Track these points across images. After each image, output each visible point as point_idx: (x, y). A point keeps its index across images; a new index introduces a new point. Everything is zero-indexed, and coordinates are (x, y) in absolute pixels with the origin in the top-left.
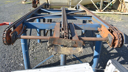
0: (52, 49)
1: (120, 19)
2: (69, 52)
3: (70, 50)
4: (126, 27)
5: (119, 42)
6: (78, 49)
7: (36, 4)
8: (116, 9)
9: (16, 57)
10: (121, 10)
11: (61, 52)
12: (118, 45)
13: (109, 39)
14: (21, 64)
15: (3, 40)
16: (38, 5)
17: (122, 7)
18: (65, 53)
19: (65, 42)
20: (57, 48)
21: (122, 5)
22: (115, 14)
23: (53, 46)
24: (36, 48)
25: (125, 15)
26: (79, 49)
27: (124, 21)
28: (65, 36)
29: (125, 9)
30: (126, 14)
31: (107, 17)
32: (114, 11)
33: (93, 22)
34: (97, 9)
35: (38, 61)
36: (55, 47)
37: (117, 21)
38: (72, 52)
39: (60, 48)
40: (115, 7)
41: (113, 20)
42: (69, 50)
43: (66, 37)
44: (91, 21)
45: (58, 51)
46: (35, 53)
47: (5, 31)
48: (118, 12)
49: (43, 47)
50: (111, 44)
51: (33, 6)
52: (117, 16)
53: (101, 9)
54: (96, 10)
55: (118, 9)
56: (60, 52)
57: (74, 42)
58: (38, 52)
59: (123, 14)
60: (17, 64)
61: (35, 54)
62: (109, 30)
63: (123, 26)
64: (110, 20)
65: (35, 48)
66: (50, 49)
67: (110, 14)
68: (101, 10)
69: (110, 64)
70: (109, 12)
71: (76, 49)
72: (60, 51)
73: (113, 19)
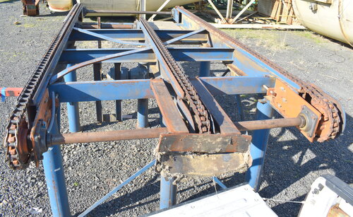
0: (170, 168)
1: (282, 45)
2: (216, 169)
3: (217, 163)
4: (300, 66)
5: (334, 127)
6: (238, 157)
7: (36, 3)
8: (266, 13)
9: (11, 188)
10: (280, 17)
11: (195, 172)
12: (331, 135)
13: (308, 121)
14: (36, 209)
15: (10, 155)
16: (40, 5)
17: (283, 11)
18: (205, 172)
19: (203, 143)
20: (181, 161)
21: (282, 4)
22: (267, 29)
23: (170, 157)
24: (69, 151)
25: (290, 32)
26: (241, 158)
27: (292, 48)
28: (202, 126)
29: (291, 14)
30: (292, 30)
31: (247, 39)
32: (262, 22)
33: (236, 65)
34: (217, 16)
35: (87, 190)
36: (175, 160)
37: (274, 48)
38: (222, 169)
39: (188, 159)
40: (263, 9)
41: (265, 46)
42: (212, 163)
43: (204, 129)
44: (231, 62)
45: (186, 171)
46: (69, 165)
47: (13, 127)
48: (273, 23)
49: (91, 145)
50: (312, 134)
51: (25, 11)
52: (272, 34)
53: (229, 18)
54: (216, 20)
55: (273, 16)
56: (192, 173)
57: (227, 140)
58: (78, 161)
59: (286, 30)
60: (20, 208)
61: (70, 168)
62: (301, 94)
63: (292, 62)
64: (258, 48)
65: (67, 151)
66: (164, 168)
67: (253, 29)
68: (231, 20)
69: (321, 187)
70: (250, 22)
71: (230, 158)
72: (192, 169)
73: (263, 44)
